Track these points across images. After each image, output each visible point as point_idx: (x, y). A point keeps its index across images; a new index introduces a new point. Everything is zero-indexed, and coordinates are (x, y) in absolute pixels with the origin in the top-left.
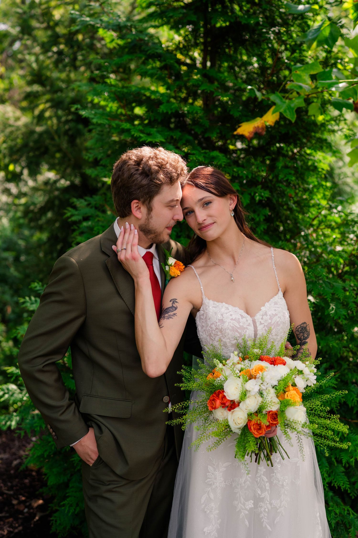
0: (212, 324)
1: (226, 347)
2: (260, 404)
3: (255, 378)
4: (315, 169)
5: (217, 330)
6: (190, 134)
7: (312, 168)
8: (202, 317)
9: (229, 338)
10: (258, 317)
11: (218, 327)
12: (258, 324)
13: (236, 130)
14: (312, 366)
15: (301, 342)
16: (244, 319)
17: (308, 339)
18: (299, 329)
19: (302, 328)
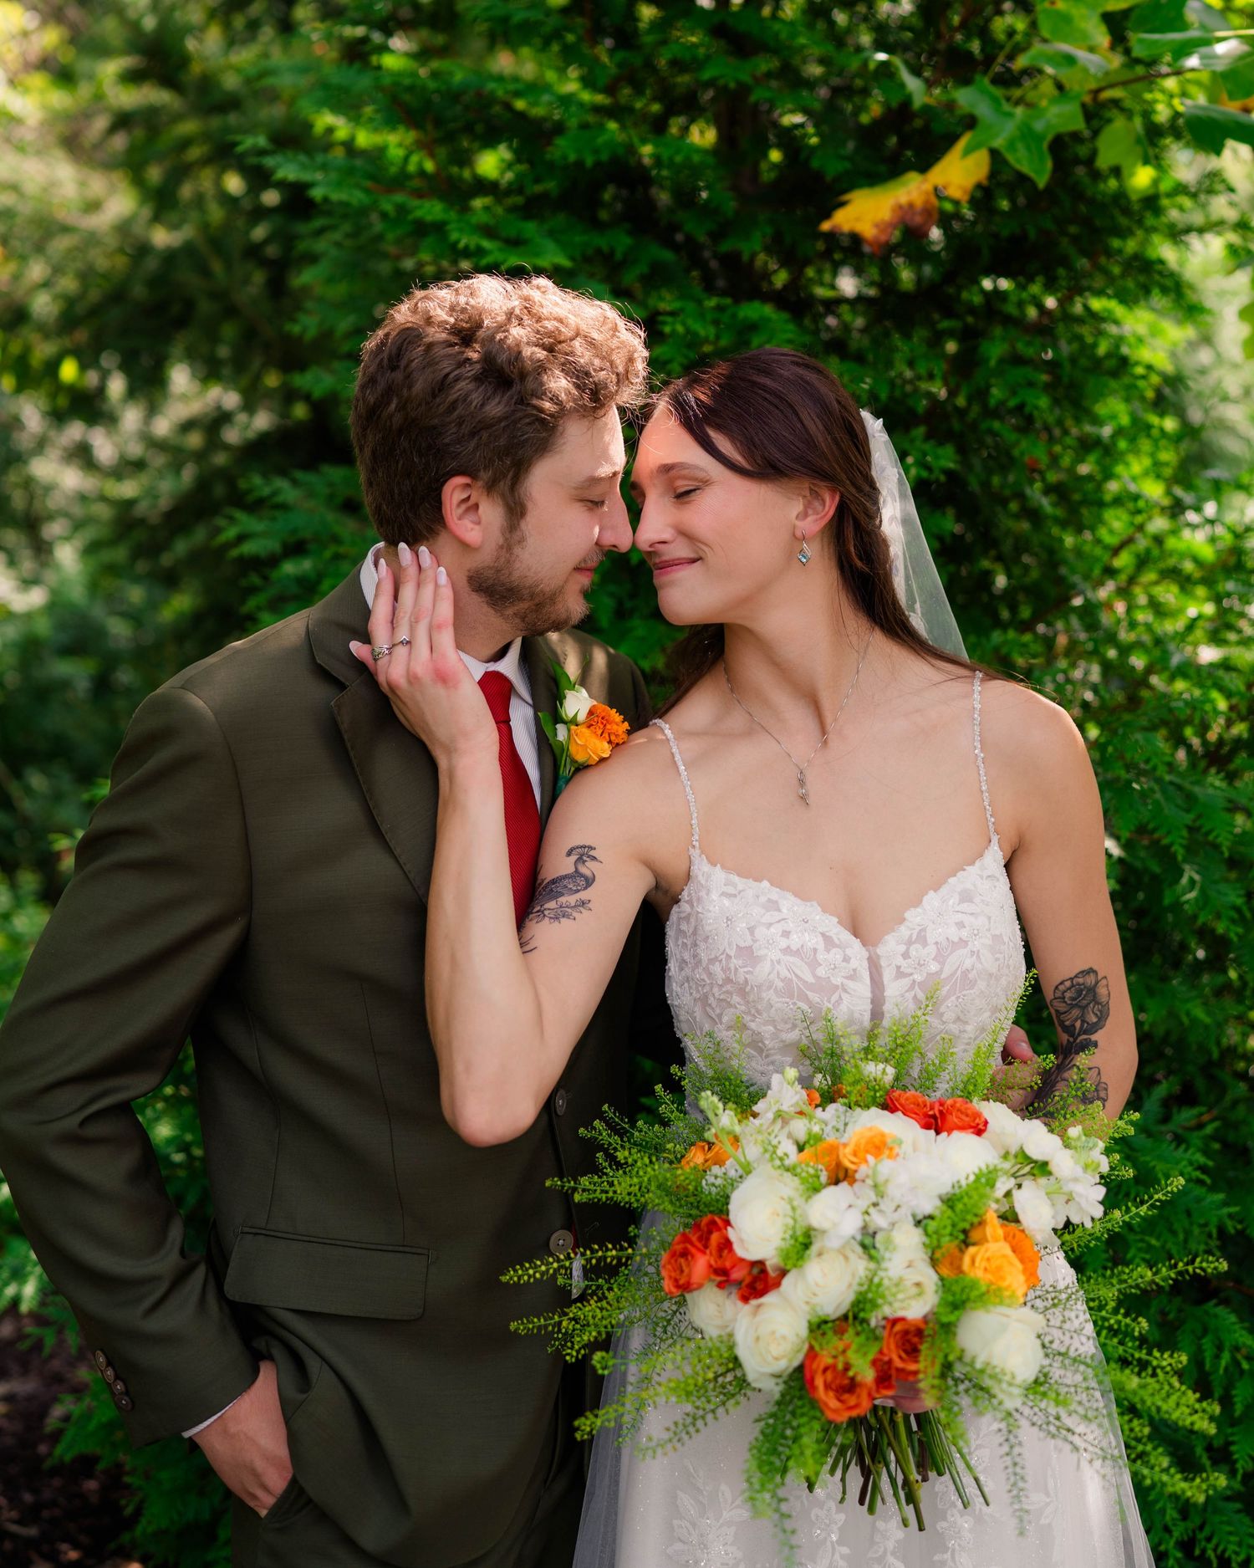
0: (712, 961)
1: (760, 1051)
2: (858, 1288)
3: (853, 1181)
4: (1121, 365)
5: (728, 987)
6: (668, 242)
7: (1111, 363)
9: (773, 1022)
10: (890, 947)
11: (732, 976)
12: (887, 975)
13: (827, 215)
14: (1091, 1145)
15: (1071, 1039)
16: (834, 950)
17: (1100, 1032)
18: (1068, 995)
19: (1080, 992)
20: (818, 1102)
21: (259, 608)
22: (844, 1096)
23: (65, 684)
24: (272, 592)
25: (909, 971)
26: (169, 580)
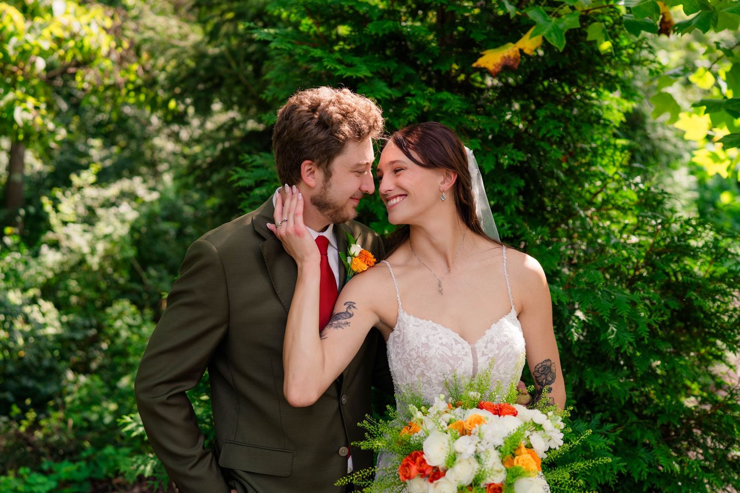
0: (411, 350)
1: (430, 385)
2: (475, 473)
3: (470, 434)
5: (418, 359)
8: (397, 340)
9: (436, 372)
10: (480, 344)
11: (420, 355)
12: (479, 355)
14: (557, 419)
15: (542, 387)
16: (458, 345)
17: (553, 384)
18: (540, 369)
19: (545, 368)
21: (245, 207)
22: (461, 405)
23: (166, 232)
24: (251, 200)
25: (487, 353)
26: (210, 192)
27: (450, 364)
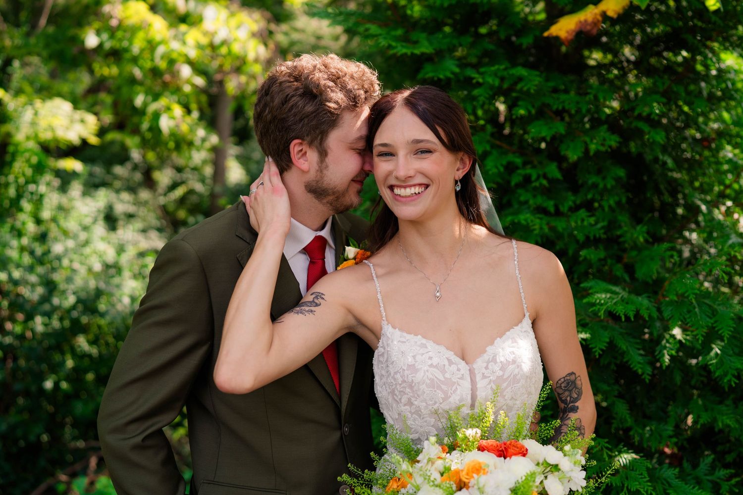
0: (396, 373)
1: (420, 416)
5: (404, 385)
8: (381, 359)
10: (479, 364)
11: (406, 379)
12: (478, 377)
14: (576, 453)
15: (566, 406)
16: (453, 366)
17: (579, 402)
18: (563, 385)
19: (568, 383)
20: (447, 451)
22: (459, 447)
25: (488, 375)
27: (442, 390)
